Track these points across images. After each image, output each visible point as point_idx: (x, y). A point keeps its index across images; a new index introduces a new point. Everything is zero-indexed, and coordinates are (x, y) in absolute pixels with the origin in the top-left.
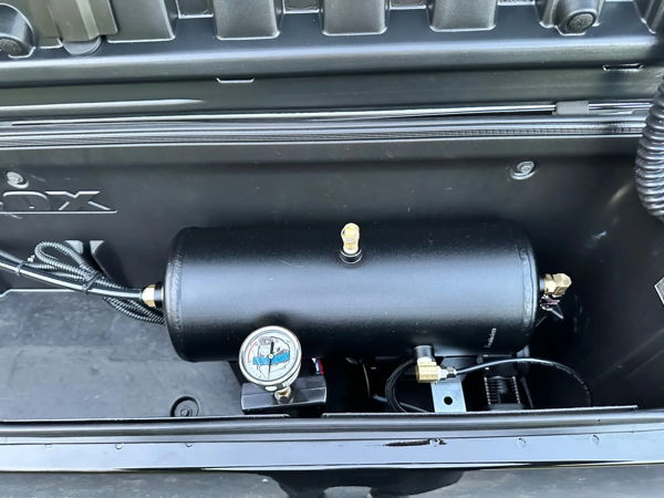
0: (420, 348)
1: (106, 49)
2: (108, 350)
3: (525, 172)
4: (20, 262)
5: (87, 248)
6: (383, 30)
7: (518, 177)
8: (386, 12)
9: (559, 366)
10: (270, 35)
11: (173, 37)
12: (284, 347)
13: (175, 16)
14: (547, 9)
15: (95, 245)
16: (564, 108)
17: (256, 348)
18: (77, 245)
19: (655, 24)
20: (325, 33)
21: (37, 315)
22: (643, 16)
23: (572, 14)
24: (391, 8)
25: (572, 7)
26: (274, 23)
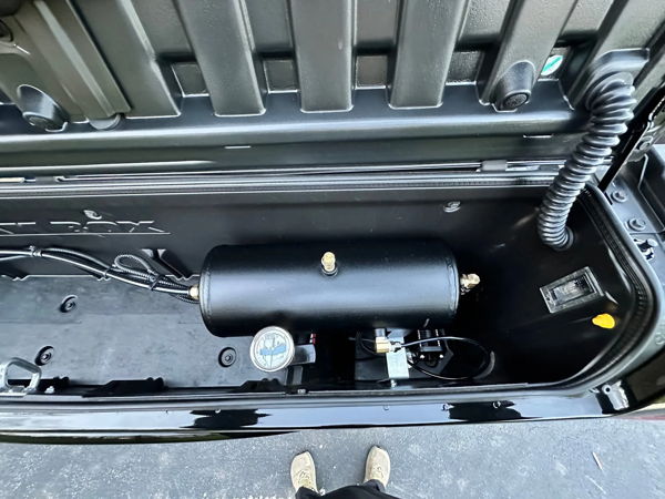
0: (377, 331)
1: (125, 124)
2: (177, 316)
3: (453, 208)
4: (107, 267)
5: (156, 254)
6: (351, 108)
7: (448, 210)
8: (353, 92)
9: (469, 341)
10: (258, 112)
11: (179, 114)
12: (282, 341)
13: (179, 95)
14: (487, 88)
15: (161, 252)
16: (488, 166)
17: (262, 342)
18: (149, 252)
19: (576, 103)
20: (302, 111)
21: (131, 293)
22: (566, 94)
23: (509, 94)
24: (357, 88)
25: (509, 89)
26: (260, 102)
